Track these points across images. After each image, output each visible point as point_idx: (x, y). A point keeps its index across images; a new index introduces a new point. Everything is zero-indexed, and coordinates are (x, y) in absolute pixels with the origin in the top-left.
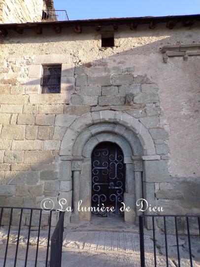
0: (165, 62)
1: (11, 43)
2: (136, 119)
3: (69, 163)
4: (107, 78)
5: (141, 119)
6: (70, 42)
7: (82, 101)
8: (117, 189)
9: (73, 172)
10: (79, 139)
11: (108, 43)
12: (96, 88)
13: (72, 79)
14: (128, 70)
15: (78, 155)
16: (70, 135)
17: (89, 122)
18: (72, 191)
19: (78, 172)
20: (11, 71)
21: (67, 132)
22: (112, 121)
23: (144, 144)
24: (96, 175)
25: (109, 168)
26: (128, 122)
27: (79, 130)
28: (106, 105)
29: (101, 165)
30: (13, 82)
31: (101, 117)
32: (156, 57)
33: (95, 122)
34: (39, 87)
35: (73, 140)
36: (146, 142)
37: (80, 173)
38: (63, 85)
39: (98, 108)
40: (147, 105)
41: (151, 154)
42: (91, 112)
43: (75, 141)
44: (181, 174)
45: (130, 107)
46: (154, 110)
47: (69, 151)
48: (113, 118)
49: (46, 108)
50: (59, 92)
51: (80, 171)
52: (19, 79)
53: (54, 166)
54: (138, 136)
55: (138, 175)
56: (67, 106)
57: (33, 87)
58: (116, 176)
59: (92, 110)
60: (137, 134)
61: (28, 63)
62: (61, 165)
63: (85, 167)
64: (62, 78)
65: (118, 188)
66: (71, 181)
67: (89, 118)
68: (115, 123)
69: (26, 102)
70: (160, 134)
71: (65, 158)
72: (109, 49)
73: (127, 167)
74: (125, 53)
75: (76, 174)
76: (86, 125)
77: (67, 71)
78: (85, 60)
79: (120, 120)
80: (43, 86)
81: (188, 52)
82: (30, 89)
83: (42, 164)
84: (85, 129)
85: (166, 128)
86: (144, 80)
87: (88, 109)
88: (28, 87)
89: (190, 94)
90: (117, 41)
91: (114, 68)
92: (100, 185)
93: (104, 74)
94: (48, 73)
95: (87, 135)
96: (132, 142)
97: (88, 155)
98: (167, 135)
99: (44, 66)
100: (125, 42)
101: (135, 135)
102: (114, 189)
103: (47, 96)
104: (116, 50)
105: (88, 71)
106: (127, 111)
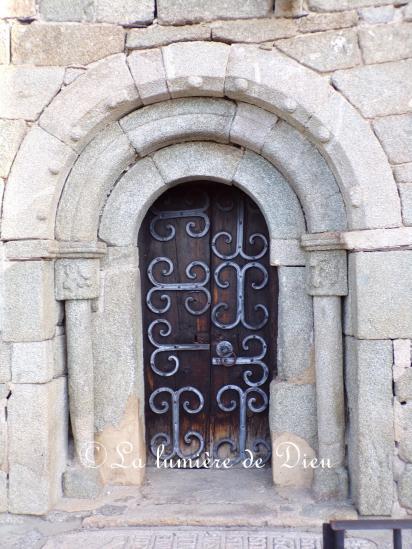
2: (319, 78)
3: (41, 270)
5: (341, 78)
7: (88, 3)
8: (245, 367)
9: (63, 303)
10: (81, 168)
15: (79, 235)
16: (43, 154)
18: (62, 380)
19: (84, 307)
21: (29, 140)
22: (218, 88)
23: (354, 183)
24: (160, 316)
25: (211, 285)
26: (284, 90)
27: (79, 132)
28: (191, 17)
29: (178, 277)
31: (171, 75)
33: (146, 95)
35: (54, 173)
36: (361, 173)
37: (94, 310)
39: (154, 33)
40: (366, 13)
42: (128, 51)
43: (64, 178)
45: (292, 27)
46: (396, 34)
47: (43, 219)
48: (222, 75)
51: (94, 300)
54: (328, 148)
55: (327, 309)
56: (24, 28)
58: (240, 317)
59: (131, 43)
60: (326, 142)
62: (8, 277)
63: (113, 282)
65: (247, 361)
66: (58, 340)
67: (117, 80)
68: (232, 99)
71: (25, 249)
73: (285, 279)
75: (78, 312)
76: (110, 108)
79: (251, 82)
84: (103, 127)
87: (115, 41)
92: (178, 353)
95: (112, 151)
96: (303, 179)
97: (125, 232)
101: (316, 145)
102: (235, 366)
106: (281, 44)
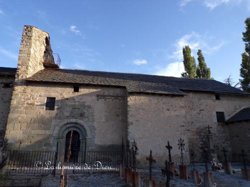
0: (98, 100)
1: (32, 86)
2: (85, 122)
3: (56, 139)
4: (75, 105)
5: (87, 122)
6: (60, 88)
7: (64, 114)
10: (61, 130)
11: (76, 90)
12: (70, 109)
13: (60, 105)
14: (83, 102)
15: (60, 136)
16: (57, 128)
17: (66, 123)
20: (32, 99)
23: (87, 132)
26: (82, 123)
27: (61, 126)
28: (74, 116)
30: (32, 104)
31: (71, 121)
32: (94, 98)
33: (68, 123)
34: (45, 107)
37: (61, 144)
38: (56, 107)
39: (70, 117)
40: (89, 117)
41: (89, 136)
42: (67, 119)
43: (59, 131)
44: (99, 143)
45: (83, 117)
46: (92, 119)
47: (57, 134)
48: (76, 121)
49: (48, 116)
50: (53, 109)
52: (36, 103)
53: (50, 141)
55: (84, 144)
56: (57, 116)
57: (42, 107)
61: (40, 96)
62: (53, 140)
63: (63, 141)
64: (55, 104)
66: (57, 147)
67: (66, 121)
68: (76, 123)
69: (38, 113)
70: (93, 128)
71: (55, 137)
72: (77, 93)
73: (81, 141)
74: (83, 95)
75: (59, 144)
76: (64, 124)
77: (58, 101)
78: (66, 97)
79: (78, 122)
80: (46, 106)
81: (107, 97)
82: (41, 108)
83: (44, 140)
84: (64, 126)
85: (96, 126)
86: (89, 107)
88: (40, 107)
89: (106, 114)
90: (80, 90)
91: (78, 101)
93: (74, 103)
94: (49, 101)
95: (65, 128)
96: (83, 131)
97: (65, 136)
98: (96, 128)
99: (48, 98)
100: (83, 91)
101: (84, 129)
103: (48, 111)
104: (79, 94)
105: (67, 101)
106: (82, 119)
